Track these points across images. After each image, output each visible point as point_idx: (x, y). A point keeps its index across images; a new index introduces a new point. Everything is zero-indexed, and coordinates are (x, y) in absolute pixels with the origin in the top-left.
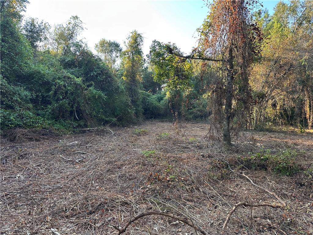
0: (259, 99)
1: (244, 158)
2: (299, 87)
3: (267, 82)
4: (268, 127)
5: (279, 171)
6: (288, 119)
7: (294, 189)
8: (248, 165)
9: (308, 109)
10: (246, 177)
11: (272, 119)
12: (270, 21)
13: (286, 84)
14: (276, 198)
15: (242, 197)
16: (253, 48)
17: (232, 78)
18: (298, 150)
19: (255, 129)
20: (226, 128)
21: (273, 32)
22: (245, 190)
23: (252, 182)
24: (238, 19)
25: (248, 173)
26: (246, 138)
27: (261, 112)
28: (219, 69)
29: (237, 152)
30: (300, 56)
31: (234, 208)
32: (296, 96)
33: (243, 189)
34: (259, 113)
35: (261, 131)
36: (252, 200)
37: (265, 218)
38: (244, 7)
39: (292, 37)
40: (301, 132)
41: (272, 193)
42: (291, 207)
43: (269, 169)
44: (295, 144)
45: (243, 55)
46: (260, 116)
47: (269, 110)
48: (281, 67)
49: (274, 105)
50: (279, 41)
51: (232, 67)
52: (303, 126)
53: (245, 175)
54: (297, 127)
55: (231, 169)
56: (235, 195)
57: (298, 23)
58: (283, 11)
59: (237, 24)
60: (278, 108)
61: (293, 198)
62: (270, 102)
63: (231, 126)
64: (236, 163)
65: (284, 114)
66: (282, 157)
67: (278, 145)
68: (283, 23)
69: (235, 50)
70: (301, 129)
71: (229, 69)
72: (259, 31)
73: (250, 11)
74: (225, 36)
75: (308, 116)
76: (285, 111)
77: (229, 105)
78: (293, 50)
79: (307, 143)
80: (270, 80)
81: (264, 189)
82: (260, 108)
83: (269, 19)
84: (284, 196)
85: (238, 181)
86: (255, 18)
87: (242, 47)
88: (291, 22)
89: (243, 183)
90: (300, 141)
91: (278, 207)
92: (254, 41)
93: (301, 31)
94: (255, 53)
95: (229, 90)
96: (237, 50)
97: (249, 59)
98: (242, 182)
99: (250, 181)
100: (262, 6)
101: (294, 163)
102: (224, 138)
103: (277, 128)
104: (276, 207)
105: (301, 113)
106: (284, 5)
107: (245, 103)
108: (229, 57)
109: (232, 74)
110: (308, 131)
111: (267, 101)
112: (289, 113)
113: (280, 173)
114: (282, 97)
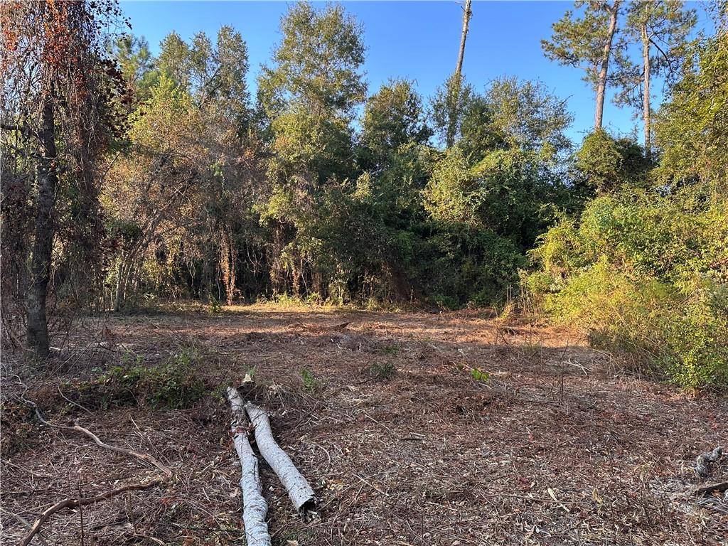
0: (128, 240)
1: (81, 386)
2: (210, 221)
3: (144, 202)
4: (147, 305)
5: (163, 400)
6: (190, 284)
7: (189, 434)
8: (91, 402)
9: (227, 265)
10: (84, 432)
11: (157, 286)
12: (151, 67)
13: (186, 210)
14: (154, 465)
15: (69, 486)
16: (108, 117)
17: (53, 180)
18: (204, 350)
19: (117, 310)
20: (36, 310)
21: (157, 93)
22: (79, 466)
23: (98, 439)
24: (68, 36)
25: (89, 421)
26: (91, 332)
27: (133, 270)
28: (13, 151)
29: (65, 370)
30: (211, 157)
31: (37, 522)
32: (204, 238)
33: (73, 465)
34: (127, 272)
35: (131, 314)
36: (95, 485)
37: (121, 521)
38: (85, 12)
39: (197, 115)
40: (215, 311)
41: (143, 456)
42: (182, 476)
43: (141, 402)
44: (202, 338)
45: (82, 127)
46: (130, 279)
47: (150, 266)
48: (174, 173)
49: (161, 256)
50: (171, 118)
51: (52, 151)
52: (217, 300)
53: (80, 428)
54: (206, 302)
55: (42, 419)
56: (50, 486)
57: (208, 91)
58: (180, 56)
59: (66, 47)
60: (169, 261)
61: (187, 455)
62: (153, 247)
63: (49, 303)
64: (59, 400)
65: (183, 276)
66: (170, 368)
67: (167, 344)
68: (180, 81)
69: (61, 111)
70: (214, 305)
71: (44, 155)
72: (122, 80)
73: (100, 28)
74: (33, 68)
75: (226, 278)
76: (184, 267)
77: (46, 250)
78: (197, 142)
79: (223, 333)
80: (152, 198)
81: (127, 450)
82: (129, 261)
83: (148, 62)
84: (170, 455)
85: (62, 446)
86: (119, 51)
87: (81, 109)
88: (194, 83)
89: (74, 447)
90: (211, 329)
91: (154, 484)
92: (110, 101)
93: (213, 107)
94: (114, 129)
95: (43, 210)
96: (68, 114)
97: (98, 141)
98: (72, 448)
99: (93, 440)
100: (130, 26)
101: (194, 378)
102: (28, 339)
103: (168, 306)
104: (149, 486)
105: (215, 272)
106: (182, 43)
107: (87, 245)
108: (44, 124)
109: (52, 171)
110: (226, 308)
111: (146, 246)
112: (193, 273)
113: (166, 404)
114: (177, 238)
